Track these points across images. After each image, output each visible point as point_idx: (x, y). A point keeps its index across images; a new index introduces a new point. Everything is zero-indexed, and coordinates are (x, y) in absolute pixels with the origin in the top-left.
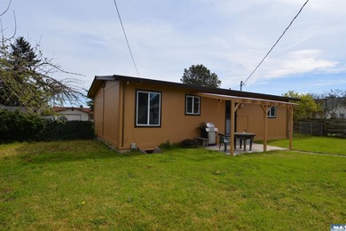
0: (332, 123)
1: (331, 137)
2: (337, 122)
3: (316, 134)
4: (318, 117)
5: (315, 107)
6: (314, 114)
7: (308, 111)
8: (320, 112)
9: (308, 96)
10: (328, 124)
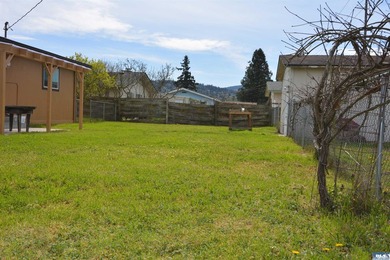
0: (127, 103)
1: (126, 121)
2: (133, 102)
3: (109, 119)
4: (112, 95)
5: (108, 81)
6: (108, 90)
7: (101, 86)
8: (114, 89)
9: (100, 63)
10: (122, 105)
